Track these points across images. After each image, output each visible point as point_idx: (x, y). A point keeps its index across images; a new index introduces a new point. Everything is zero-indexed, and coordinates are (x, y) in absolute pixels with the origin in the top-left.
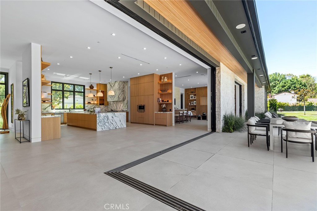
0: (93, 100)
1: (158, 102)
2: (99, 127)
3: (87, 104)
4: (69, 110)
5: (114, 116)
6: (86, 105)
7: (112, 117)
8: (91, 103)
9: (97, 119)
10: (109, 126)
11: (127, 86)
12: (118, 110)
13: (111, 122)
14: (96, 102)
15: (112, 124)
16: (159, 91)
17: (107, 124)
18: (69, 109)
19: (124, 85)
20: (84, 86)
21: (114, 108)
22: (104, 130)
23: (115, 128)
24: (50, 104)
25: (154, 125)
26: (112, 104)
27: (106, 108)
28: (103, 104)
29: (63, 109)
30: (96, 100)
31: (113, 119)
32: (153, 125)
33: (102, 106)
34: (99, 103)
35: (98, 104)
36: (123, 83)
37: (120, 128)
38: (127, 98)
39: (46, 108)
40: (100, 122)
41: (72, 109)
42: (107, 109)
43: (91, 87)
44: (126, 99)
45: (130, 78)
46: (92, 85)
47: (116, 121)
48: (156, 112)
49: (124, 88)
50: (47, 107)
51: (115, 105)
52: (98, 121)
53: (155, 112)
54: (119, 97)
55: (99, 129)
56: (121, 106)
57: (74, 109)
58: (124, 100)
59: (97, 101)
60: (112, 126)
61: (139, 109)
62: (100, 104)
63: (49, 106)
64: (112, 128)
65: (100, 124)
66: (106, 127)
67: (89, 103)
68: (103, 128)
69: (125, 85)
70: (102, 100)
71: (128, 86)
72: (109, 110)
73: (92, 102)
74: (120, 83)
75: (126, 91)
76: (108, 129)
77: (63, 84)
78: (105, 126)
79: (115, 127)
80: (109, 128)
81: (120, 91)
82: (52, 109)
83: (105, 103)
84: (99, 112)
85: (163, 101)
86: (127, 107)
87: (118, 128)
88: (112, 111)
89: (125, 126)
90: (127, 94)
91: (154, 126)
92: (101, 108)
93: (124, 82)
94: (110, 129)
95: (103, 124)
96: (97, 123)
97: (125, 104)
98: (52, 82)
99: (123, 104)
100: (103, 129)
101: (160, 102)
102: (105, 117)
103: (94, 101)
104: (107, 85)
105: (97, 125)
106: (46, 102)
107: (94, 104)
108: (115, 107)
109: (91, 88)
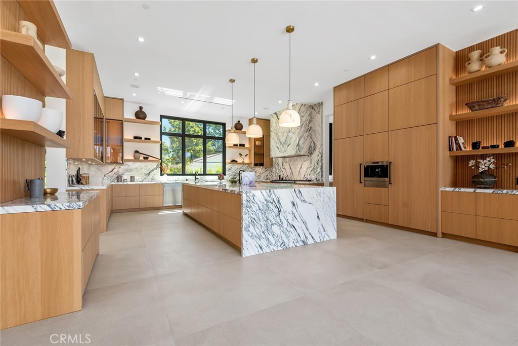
0: (241, 155)
1: (451, 149)
2: (249, 239)
3: (229, 163)
4: (193, 177)
5: (297, 201)
6: (228, 166)
7: (294, 205)
8: (236, 161)
9: (244, 210)
10: (284, 238)
11: (320, 115)
12: (296, 177)
13: (290, 221)
14: (247, 161)
15: (292, 230)
16: (452, 111)
17: (275, 229)
18: (195, 175)
19: (310, 114)
20: (224, 125)
21: (285, 174)
22: (266, 250)
23: (303, 242)
24: (157, 164)
25: (440, 235)
26: (281, 164)
27: (267, 173)
28: (262, 165)
29: (184, 174)
30: (246, 155)
31: (294, 211)
32: (434, 235)
33: (259, 169)
34: (253, 162)
35: (251, 163)
36: (310, 110)
37: (318, 241)
38: (318, 146)
39: (150, 173)
40: (253, 221)
41: (199, 175)
42: (269, 177)
43: (238, 127)
44: (318, 149)
45: (335, 88)
46: (239, 121)
47: (305, 219)
48: (448, 189)
49: (310, 121)
50: (152, 171)
51: (287, 166)
52: (246, 219)
53: (442, 189)
54: (298, 145)
55: (250, 247)
56: (303, 169)
57: (205, 174)
58: (310, 153)
59: (250, 158)
60: (293, 236)
61: (366, 175)
62: (256, 165)
63: (156, 169)
64: (291, 245)
65: (251, 229)
66: (273, 242)
67: (233, 161)
68: (263, 242)
69: (314, 113)
70: (259, 155)
71: (322, 116)
72: (275, 178)
73: (240, 161)
74: (303, 109)
75: (318, 129)
76: (280, 248)
77: (183, 120)
78: (270, 237)
79: (303, 238)
80: (283, 243)
81: (303, 129)
82: (162, 174)
83: (266, 161)
84: (251, 185)
85: (475, 146)
86: (319, 170)
87: (310, 241)
88: (281, 180)
89: (333, 235)
90: (319, 136)
91: (440, 241)
92: (258, 174)
93: (312, 107)
94: (287, 249)
95: (264, 228)
96: (244, 225)
97: (314, 162)
98: (162, 117)
99: (309, 162)
100: (264, 247)
101: (459, 148)
102: (270, 204)
103: (243, 156)
104: (270, 120)
105: (244, 233)
106: (150, 158)
107: (243, 163)
108: (289, 171)
109: (237, 129)
